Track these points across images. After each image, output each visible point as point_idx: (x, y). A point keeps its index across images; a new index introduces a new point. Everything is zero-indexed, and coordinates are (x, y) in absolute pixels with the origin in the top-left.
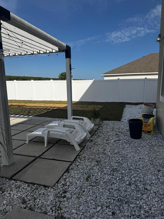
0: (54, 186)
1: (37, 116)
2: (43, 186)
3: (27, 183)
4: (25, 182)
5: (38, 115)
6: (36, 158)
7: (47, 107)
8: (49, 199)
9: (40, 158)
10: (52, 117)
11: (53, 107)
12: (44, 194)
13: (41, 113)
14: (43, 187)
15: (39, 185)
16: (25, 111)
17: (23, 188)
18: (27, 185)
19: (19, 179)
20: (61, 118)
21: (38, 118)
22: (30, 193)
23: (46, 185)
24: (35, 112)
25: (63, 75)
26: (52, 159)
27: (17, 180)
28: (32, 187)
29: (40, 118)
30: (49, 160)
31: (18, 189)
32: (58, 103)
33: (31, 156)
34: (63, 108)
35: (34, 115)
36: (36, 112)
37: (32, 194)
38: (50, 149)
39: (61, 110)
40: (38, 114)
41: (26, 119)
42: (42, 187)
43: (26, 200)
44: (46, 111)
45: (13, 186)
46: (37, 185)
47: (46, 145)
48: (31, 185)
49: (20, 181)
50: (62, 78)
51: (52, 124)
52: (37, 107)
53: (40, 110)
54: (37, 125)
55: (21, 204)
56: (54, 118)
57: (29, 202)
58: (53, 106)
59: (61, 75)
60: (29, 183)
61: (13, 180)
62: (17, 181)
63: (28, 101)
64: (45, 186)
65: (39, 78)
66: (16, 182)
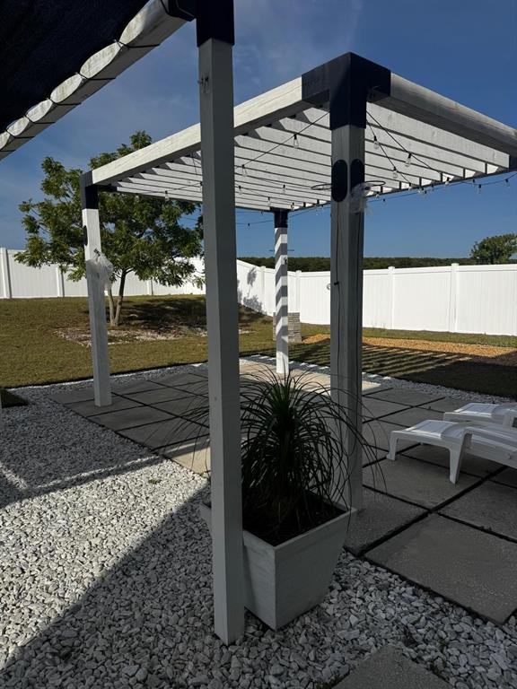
0: (504, 624)
1: (407, 378)
2: (464, 609)
3: (411, 583)
4: (403, 578)
5: (408, 375)
6: (425, 511)
7: (437, 353)
8: (494, 663)
9: (440, 514)
10: (457, 389)
11: (455, 354)
12: (471, 638)
13: (418, 370)
14: (465, 612)
15: (450, 602)
16: (370, 360)
17: (400, 594)
18: (410, 589)
19: (383, 563)
20: (491, 394)
21: (411, 385)
22: (423, 618)
23: (476, 610)
24: (398, 365)
25: (487, 248)
26: (482, 529)
27: (377, 565)
28: (429, 601)
29: (417, 385)
30: (472, 529)
31: (385, 592)
32: (472, 340)
33: (411, 503)
34: (494, 362)
35: (397, 375)
36: (401, 366)
37: (430, 625)
38: (468, 494)
39: (486, 365)
40: (409, 372)
41: (376, 385)
42: (460, 611)
43: (414, 636)
44: (432, 365)
45: (370, 580)
46: (445, 601)
47: (453, 478)
48: (424, 595)
49: (388, 570)
50: (482, 257)
51: (467, 412)
52: (402, 349)
53: (413, 362)
54: (412, 407)
55: (400, 643)
56: (464, 393)
57: (424, 645)
58: (455, 351)
59: (482, 246)
60: (417, 584)
61: (366, 560)
62: (379, 569)
63: (374, 329)
64: (473, 614)
65: (403, 259)
66: (376, 571)
